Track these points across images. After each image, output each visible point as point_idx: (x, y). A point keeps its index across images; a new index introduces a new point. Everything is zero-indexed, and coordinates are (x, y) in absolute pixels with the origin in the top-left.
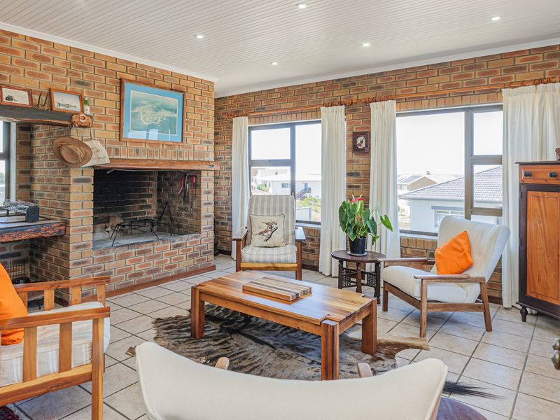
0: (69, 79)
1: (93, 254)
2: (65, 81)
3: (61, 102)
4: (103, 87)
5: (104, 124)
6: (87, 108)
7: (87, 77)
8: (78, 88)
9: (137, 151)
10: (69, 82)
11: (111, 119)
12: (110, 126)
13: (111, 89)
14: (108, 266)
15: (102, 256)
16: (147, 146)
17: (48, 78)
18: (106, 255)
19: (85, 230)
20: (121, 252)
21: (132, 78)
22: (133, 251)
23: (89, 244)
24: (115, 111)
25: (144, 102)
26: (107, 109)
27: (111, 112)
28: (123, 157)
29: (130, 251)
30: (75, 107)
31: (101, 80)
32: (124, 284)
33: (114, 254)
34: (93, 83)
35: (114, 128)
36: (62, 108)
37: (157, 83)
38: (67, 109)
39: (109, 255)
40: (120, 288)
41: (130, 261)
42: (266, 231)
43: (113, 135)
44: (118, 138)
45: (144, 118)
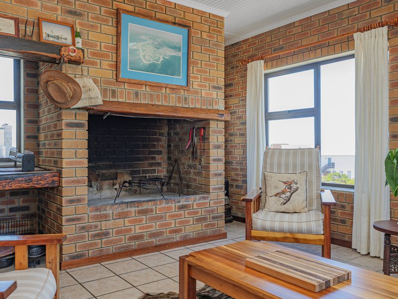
0: (59, 7)
1: (88, 210)
2: (56, 10)
3: (50, 34)
4: (97, 18)
5: (99, 61)
6: (78, 40)
7: (80, 6)
8: (70, 19)
9: (137, 94)
10: (60, 11)
11: (107, 56)
12: (105, 64)
13: (107, 21)
14: (104, 225)
15: (98, 213)
16: (148, 90)
17: (36, 6)
18: (102, 213)
19: (78, 182)
20: (119, 210)
21: (130, 8)
22: (133, 209)
23: (84, 199)
24: (112, 47)
25: (143, 37)
26: (103, 44)
27: (106, 47)
28: (120, 100)
29: (129, 209)
30: (66, 39)
31: (96, 10)
32: (123, 247)
33: (111, 212)
34: (86, 13)
35: (110, 66)
36: (51, 39)
37: (159, 16)
38: (56, 40)
39: (105, 212)
40: (118, 251)
41: (130, 222)
42: (284, 193)
43: (110, 74)
44: (115, 77)
45: (144, 56)
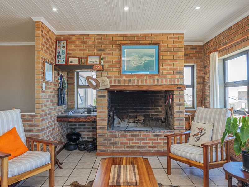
0: (95, 49)
1: (107, 132)
2: (94, 50)
3: (91, 61)
4: (111, 50)
5: (112, 68)
6: (102, 61)
7: (104, 47)
8: (99, 53)
9: (130, 81)
10: (95, 50)
11: (116, 65)
12: (115, 69)
13: (116, 50)
14: (115, 139)
15: (112, 134)
16: (136, 78)
17: (86, 50)
18: (114, 134)
19: (103, 120)
20: (122, 134)
21: (127, 42)
22: (129, 134)
23: (106, 127)
24: (118, 61)
25: (133, 54)
26: (114, 61)
27: (115, 62)
28: (122, 84)
29: (127, 134)
30: (97, 62)
31: (110, 46)
32: (123, 150)
33: (118, 134)
34: (106, 49)
35: (117, 69)
36: (91, 63)
37: (142, 42)
38: (93, 63)
39: (115, 134)
40: (121, 152)
41: (127, 139)
42: (197, 135)
43: (117, 73)
44: (119, 74)
45: (134, 63)
